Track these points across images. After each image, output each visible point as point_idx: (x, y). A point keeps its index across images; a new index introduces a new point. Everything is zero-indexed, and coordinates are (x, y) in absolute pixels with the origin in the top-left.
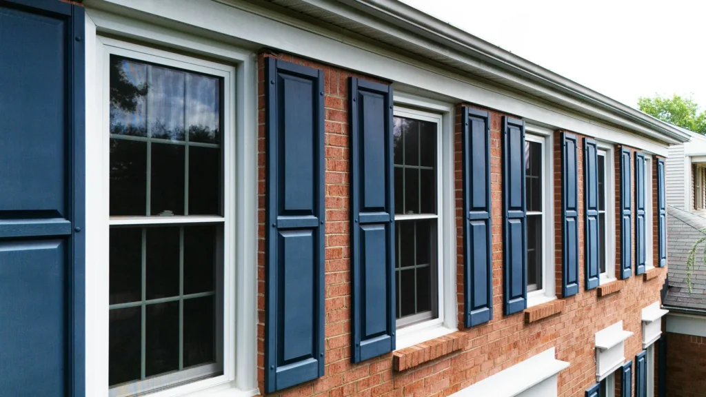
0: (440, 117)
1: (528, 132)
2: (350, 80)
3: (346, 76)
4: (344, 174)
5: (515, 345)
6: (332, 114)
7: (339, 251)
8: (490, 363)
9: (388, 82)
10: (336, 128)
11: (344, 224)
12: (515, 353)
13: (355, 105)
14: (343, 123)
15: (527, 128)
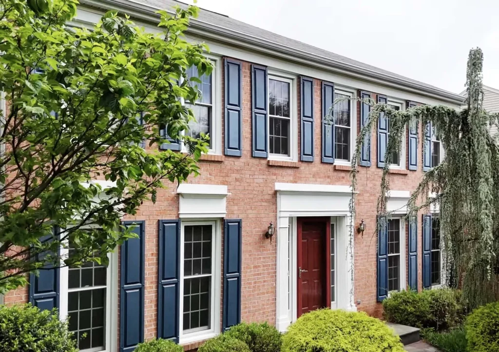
0: (292, 80)
1: (336, 89)
2: (251, 65)
3: (250, 64)
4: (249, 96)
5: (329, 177)
6: (245, 76)
7: (247, 120)
8: (314, 179)
9: (266, 66)
10: (246, 81)
11: (249, 112)
12: (329, 180)
13: (253, 74)
14: (249, 79)
15: (335, 87)
